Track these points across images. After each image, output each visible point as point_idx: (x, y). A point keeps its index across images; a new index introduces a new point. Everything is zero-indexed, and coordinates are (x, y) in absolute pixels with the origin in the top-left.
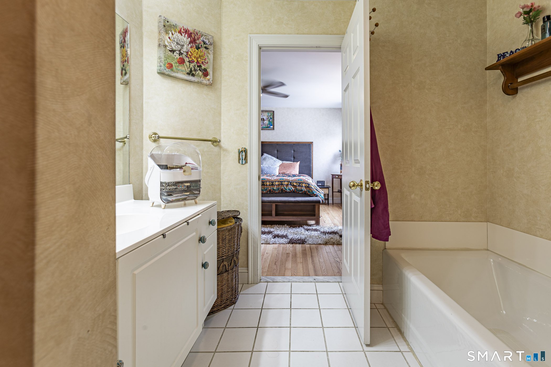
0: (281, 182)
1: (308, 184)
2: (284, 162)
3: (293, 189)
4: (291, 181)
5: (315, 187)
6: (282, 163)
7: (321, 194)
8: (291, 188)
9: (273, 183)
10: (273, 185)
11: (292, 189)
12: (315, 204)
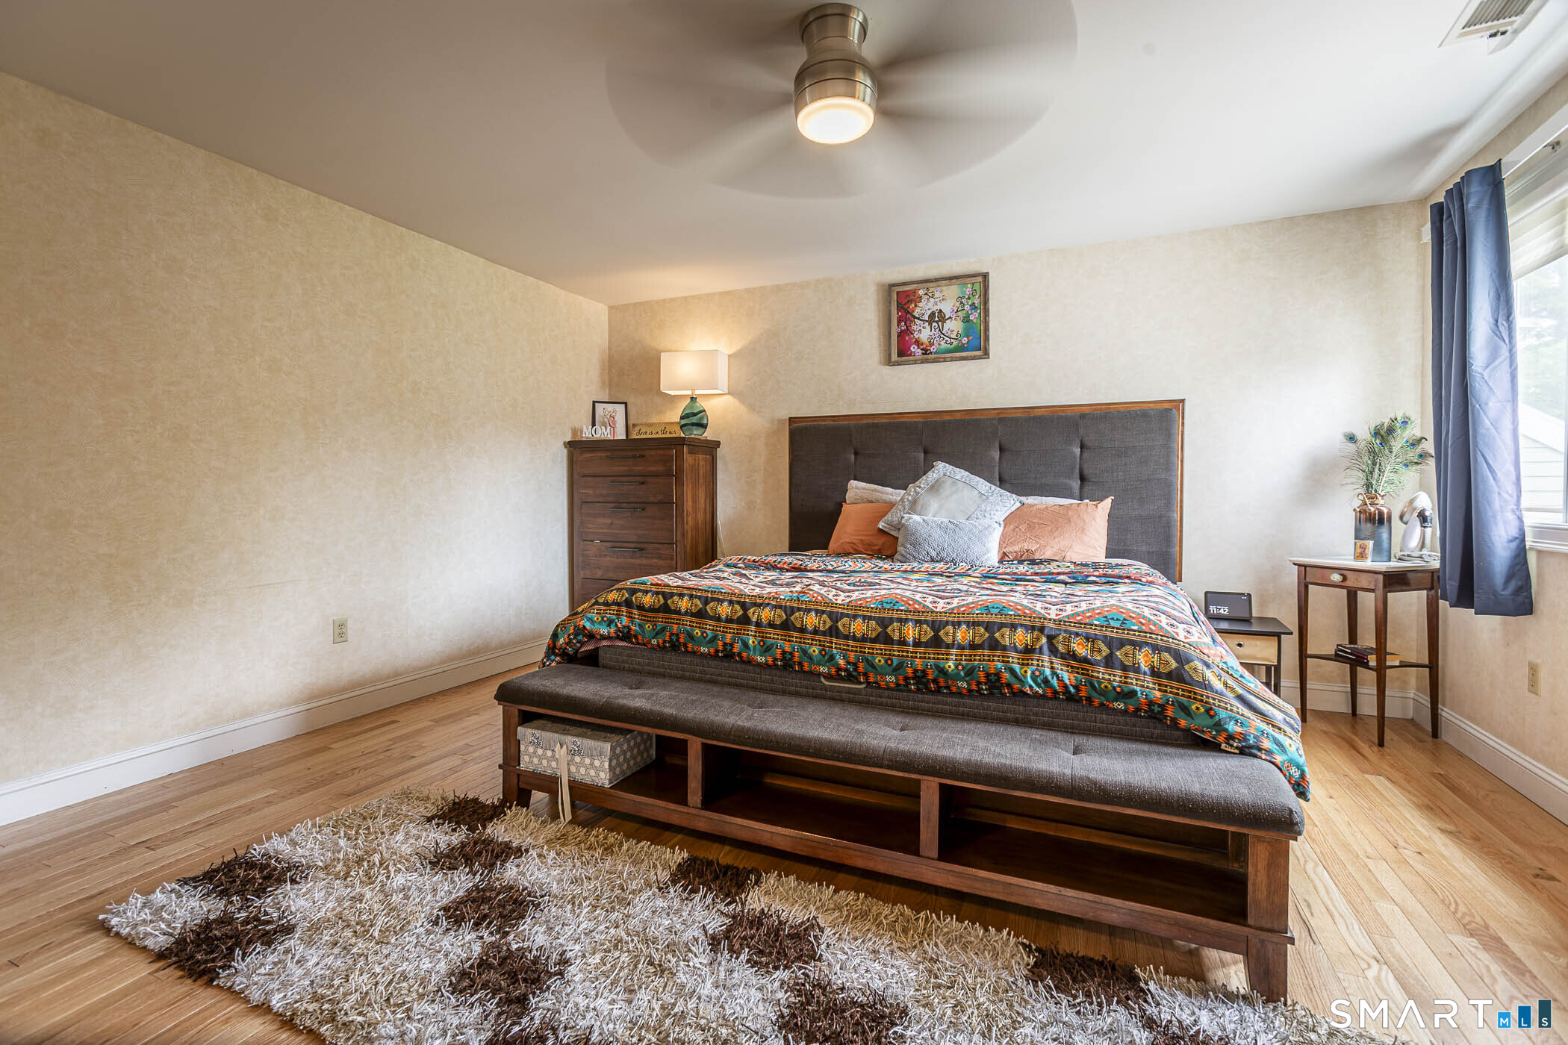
0: (988, 626)
1: (1177, 655)
2: (1031, 500)
3: (1066, 677)
4: (1051, 625)
5: (1230, 682)
6: (1018, 505)
7: (1280, 737)
8: (1054, 674)
9: (941, 633)
10: (936, 642)
11: (1060, 680)
12: (1245, 831)
